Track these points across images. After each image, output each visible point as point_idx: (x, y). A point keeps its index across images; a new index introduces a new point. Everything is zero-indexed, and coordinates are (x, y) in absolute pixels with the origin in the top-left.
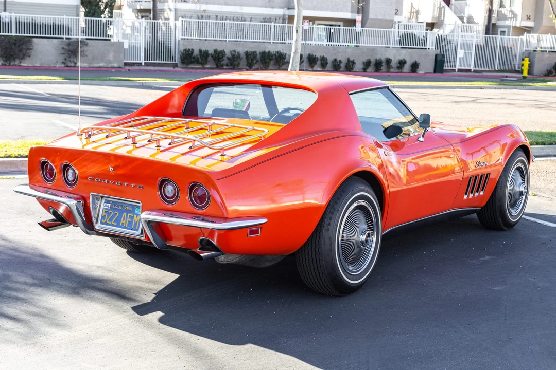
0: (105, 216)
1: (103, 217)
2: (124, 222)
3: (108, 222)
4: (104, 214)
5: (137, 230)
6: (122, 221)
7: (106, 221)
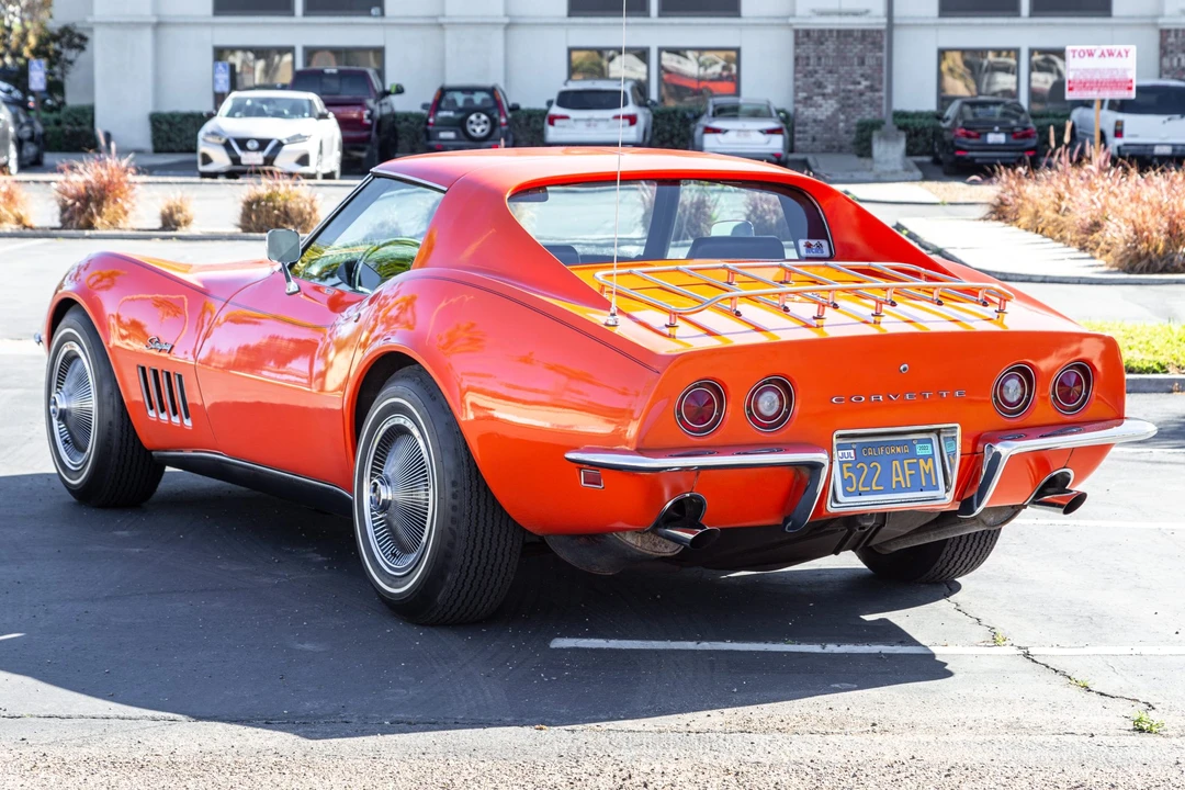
0: (850, 477)
1: (846, 482)
2: (901, 479)
3: (861, 489)
4: (846, 475)
5: (936, 488)
6: (895, 479)
7: (857, 487)
